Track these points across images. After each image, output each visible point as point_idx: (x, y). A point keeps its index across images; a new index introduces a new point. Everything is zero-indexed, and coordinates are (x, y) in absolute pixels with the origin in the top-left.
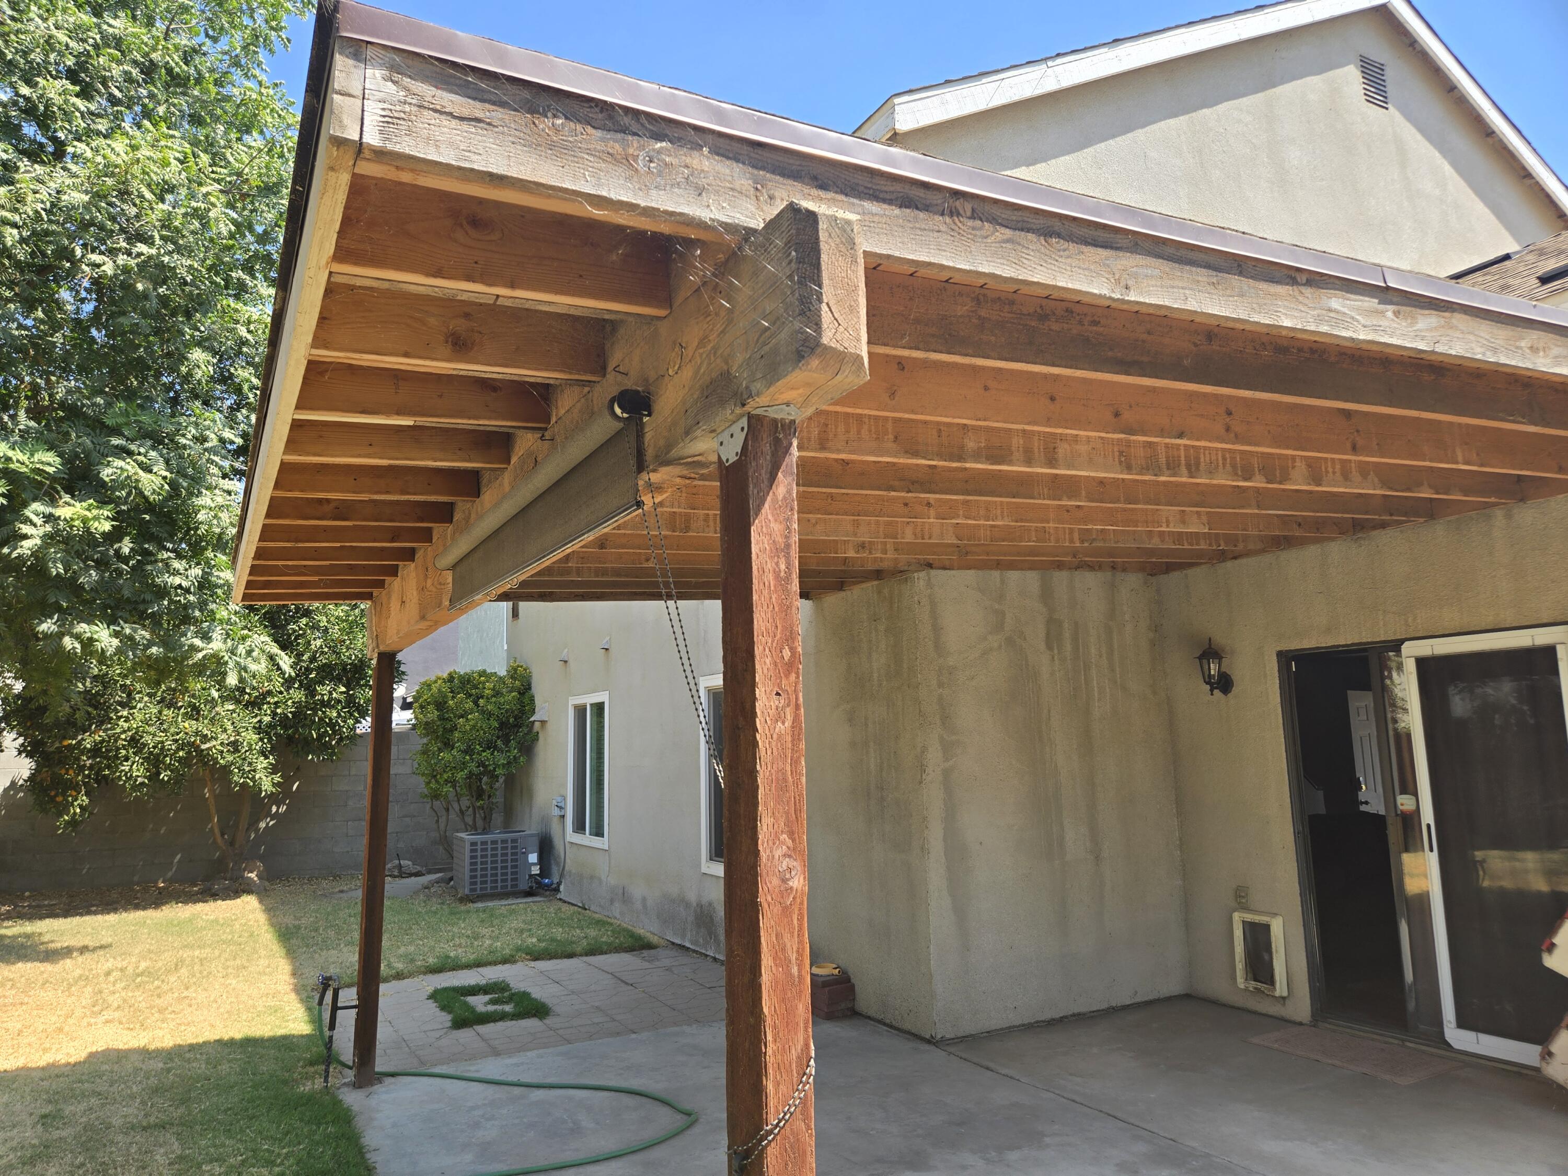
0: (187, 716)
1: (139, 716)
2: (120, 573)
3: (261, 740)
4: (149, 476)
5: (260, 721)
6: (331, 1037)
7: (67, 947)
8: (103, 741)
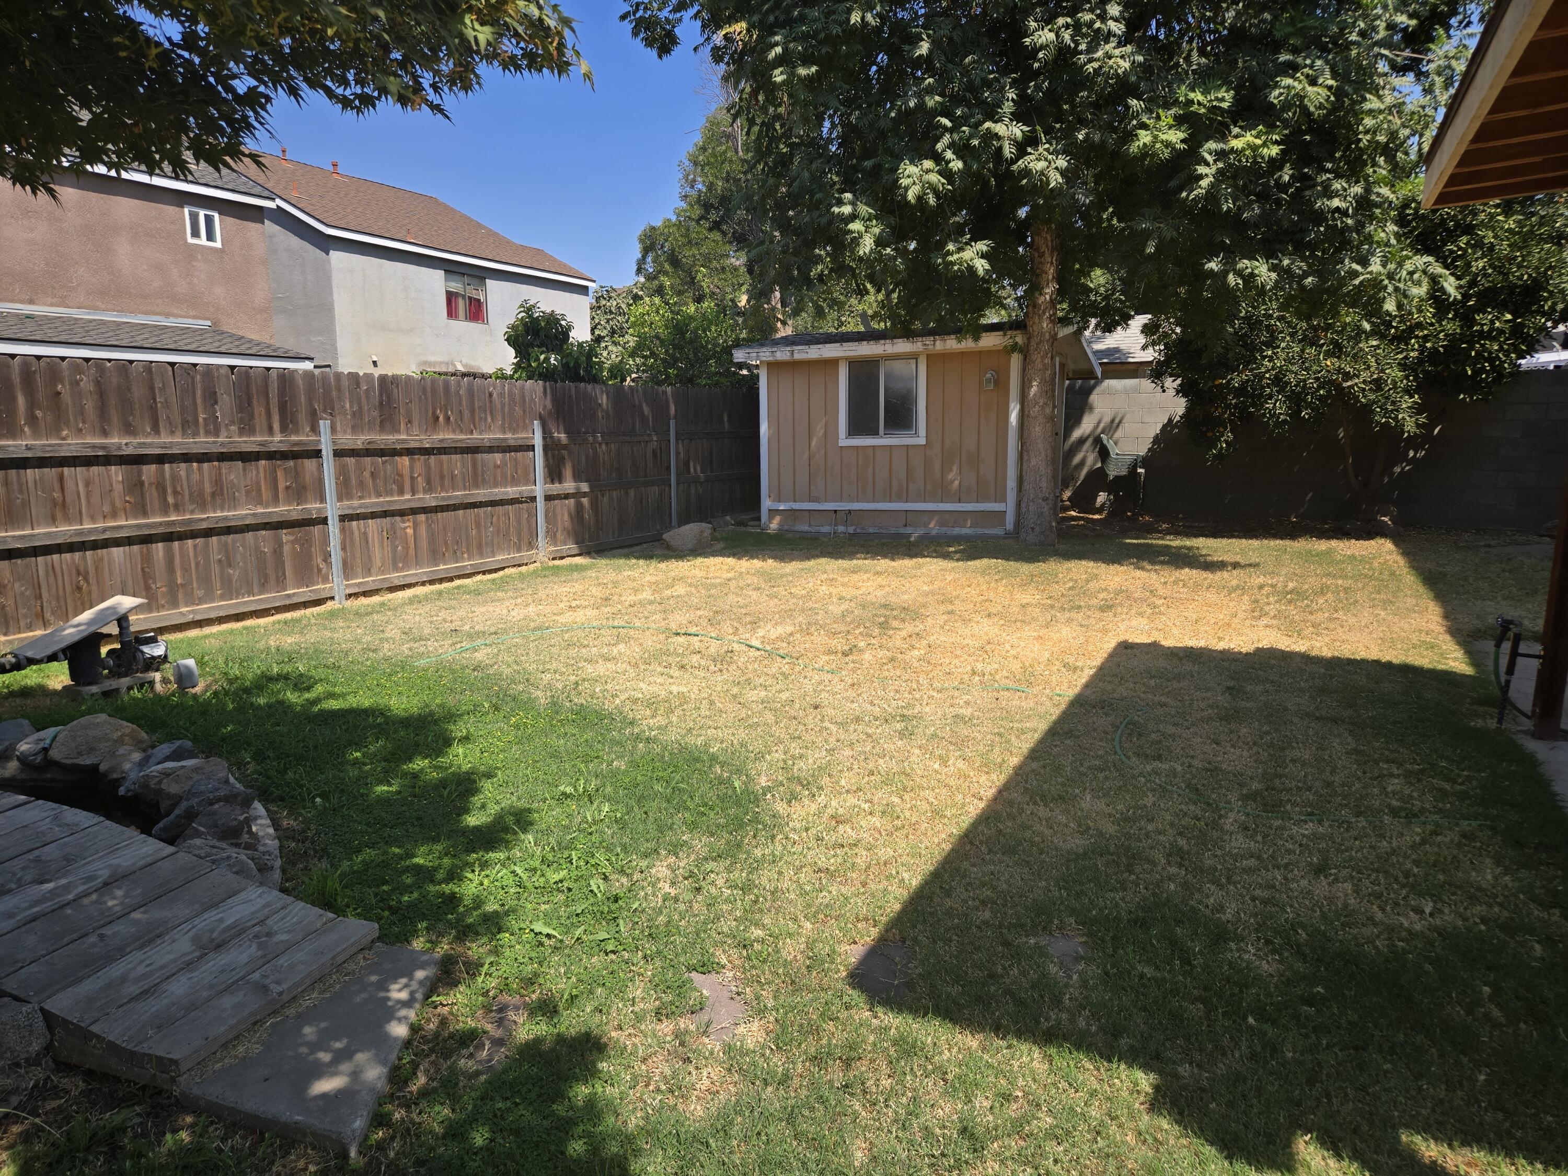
0: (1328, 354)
1: (1283, 355)
2: (1278, 203)
3: (1407, 377)
4: (1315, 89)
5: (1406, 358)
6: (1508, 682)
7: (1222, 562)
8: (1248, 381)
